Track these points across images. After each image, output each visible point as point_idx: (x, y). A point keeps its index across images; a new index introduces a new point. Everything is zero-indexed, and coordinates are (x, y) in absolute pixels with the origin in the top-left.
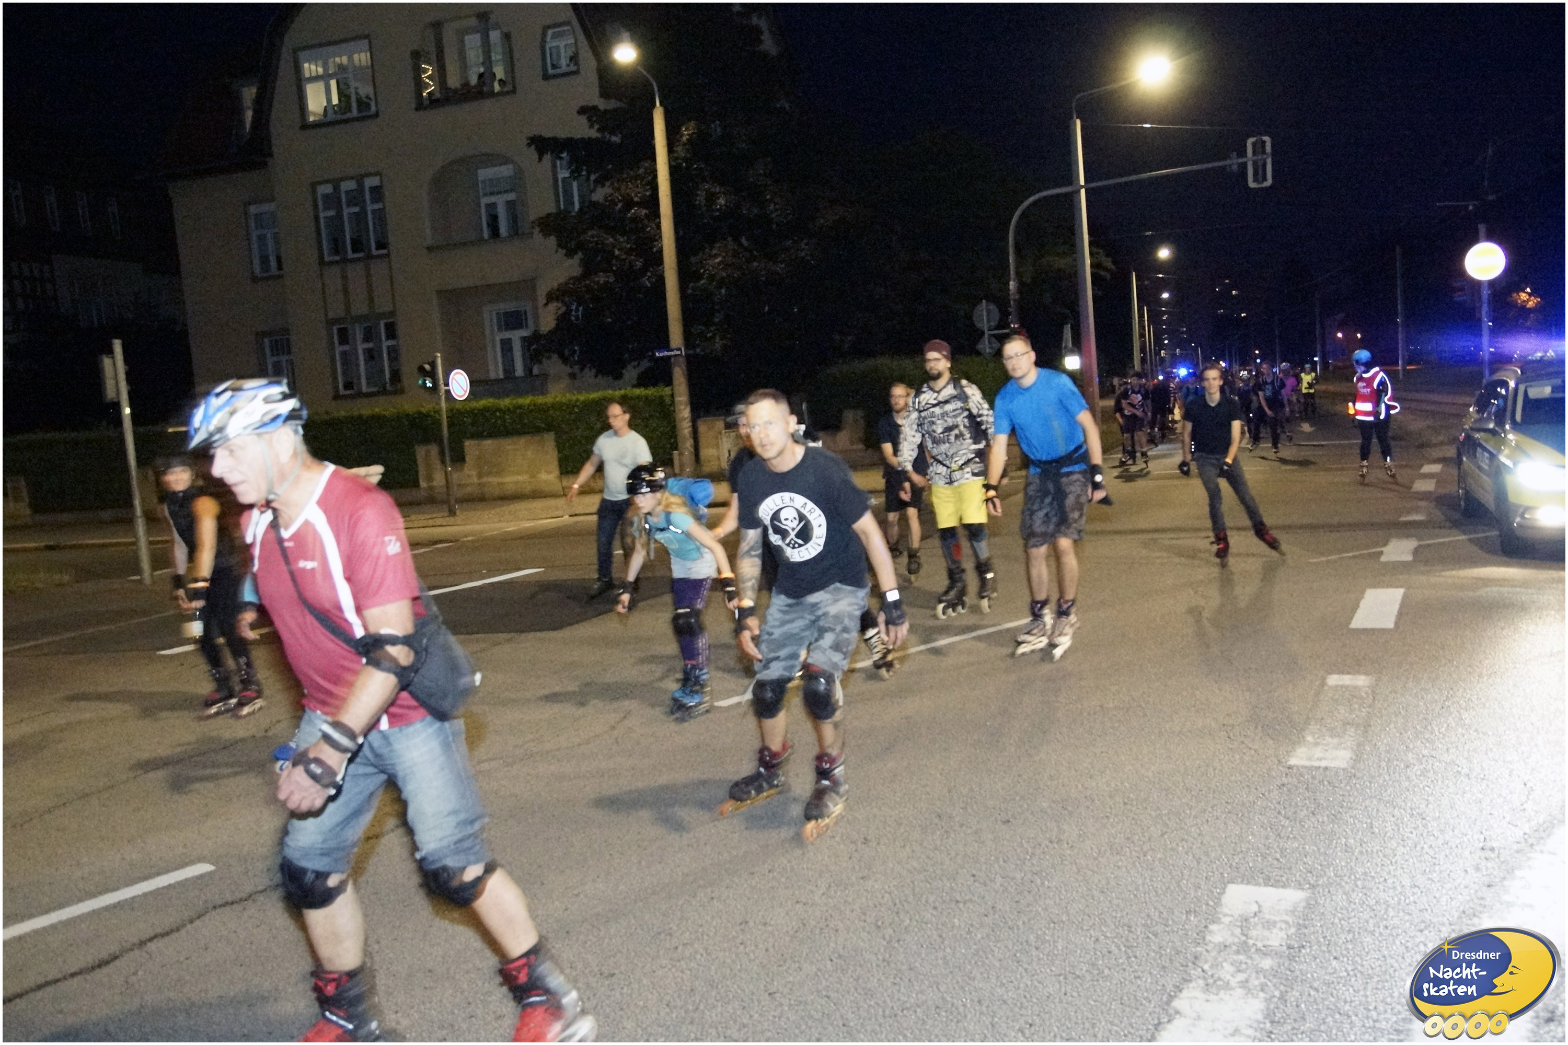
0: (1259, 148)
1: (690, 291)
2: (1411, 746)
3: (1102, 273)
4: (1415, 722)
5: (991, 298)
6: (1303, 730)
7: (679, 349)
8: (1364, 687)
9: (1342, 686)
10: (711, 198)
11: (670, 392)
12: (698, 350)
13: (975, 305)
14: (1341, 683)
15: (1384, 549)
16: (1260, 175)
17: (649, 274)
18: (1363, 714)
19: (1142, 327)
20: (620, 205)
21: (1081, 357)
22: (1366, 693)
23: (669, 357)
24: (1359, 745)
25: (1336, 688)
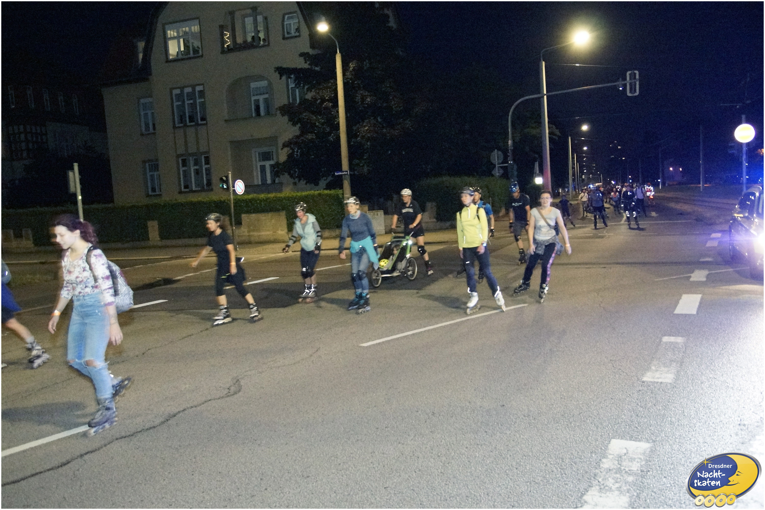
0: (633, 76)
1: (352, 143)
2: (704, 373)
3: (554, 137)
4: (706, 361)
5: (499, 149)
6: (650, 363)
7: (347, 172)
8: (681, 343)
9: (670, 342)
10: (363, 99)
11: (342, 192)
12: (356, 172)
13: (492, 152)
14: (670, 341)
15: (692, 275)
16: (633, 90)
17: (332, 135)
18: (680, 356)
19: (573, 164)
20: (319, 101)
21: (543, 178)
22: (682, 346)
23: (342, 175)
24: (678, 372)
25: (666, 343)
